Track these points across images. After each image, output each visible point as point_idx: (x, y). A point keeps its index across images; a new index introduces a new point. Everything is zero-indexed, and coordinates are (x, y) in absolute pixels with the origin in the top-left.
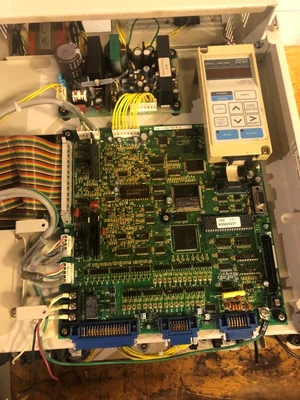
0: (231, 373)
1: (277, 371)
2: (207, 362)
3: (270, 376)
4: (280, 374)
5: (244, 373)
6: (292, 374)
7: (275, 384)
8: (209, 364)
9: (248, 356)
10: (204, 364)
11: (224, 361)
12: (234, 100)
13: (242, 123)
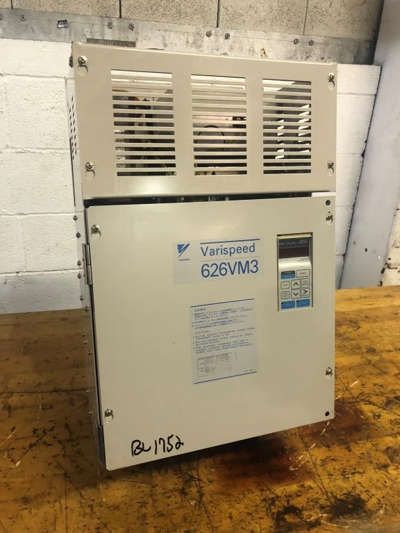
0: (317, 523)
1: (365, 512)
2: (287, 517)
3: (360, 518)
4: (370, 514)
5: (330, 520)
6: (382, 512)
7: (369, 525)
8: (289, 518)
9: (329, 504)
10: (284, 519)
11: (306, 513)
12: (296, 278)
13: (298, 296)
